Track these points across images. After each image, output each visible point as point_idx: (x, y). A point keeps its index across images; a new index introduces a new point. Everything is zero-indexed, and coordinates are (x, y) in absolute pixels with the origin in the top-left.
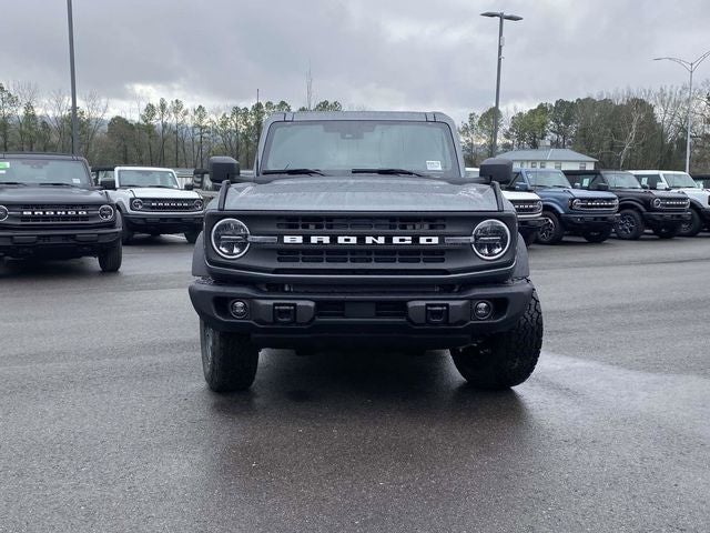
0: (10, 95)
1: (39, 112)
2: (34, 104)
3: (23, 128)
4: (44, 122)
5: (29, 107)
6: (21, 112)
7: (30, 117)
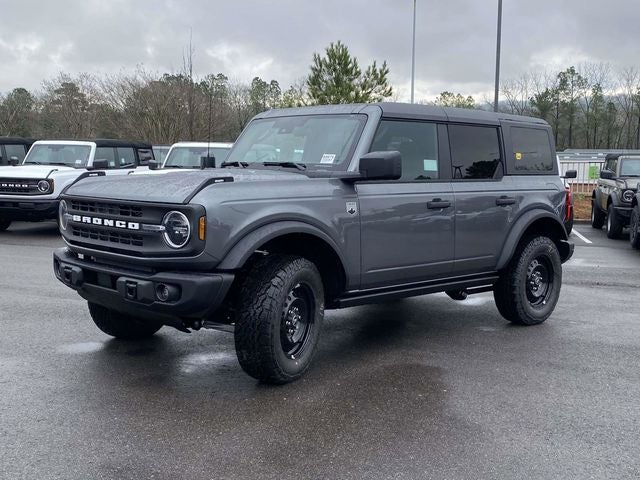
0: (579, 77)
1: (606, 93)
2: (603, 85)
3: (590, 110)
4: (611, 104)
5: (598, 88)
6: (589, 93)
7: (598, 98)
